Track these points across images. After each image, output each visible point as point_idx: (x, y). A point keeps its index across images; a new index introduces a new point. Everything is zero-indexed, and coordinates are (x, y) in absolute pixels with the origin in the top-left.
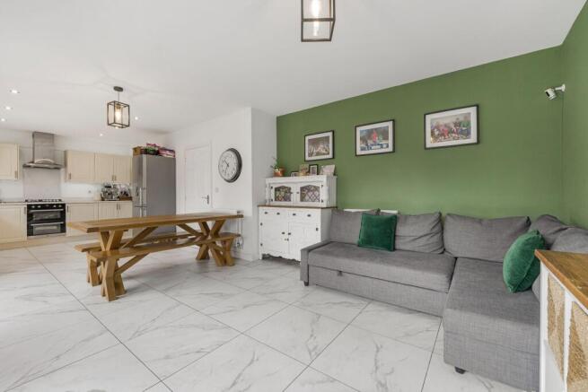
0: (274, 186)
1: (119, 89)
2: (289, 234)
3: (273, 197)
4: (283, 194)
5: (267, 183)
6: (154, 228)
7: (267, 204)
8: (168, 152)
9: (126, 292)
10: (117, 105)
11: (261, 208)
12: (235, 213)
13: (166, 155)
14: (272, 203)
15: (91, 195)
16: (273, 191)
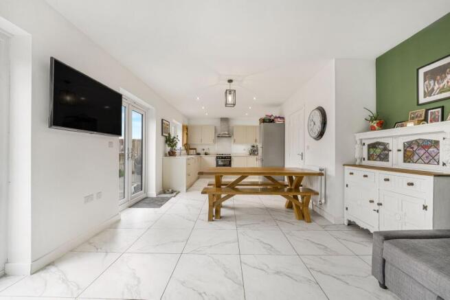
0: (367, 142)
1: (230, 81)
2: (380, 204)
3: (366, 156)
4: (378, 152)
5: (357, 139)
6: (246, 177)
7: (357, 163)
8: (279, 120)
9: (221, 217)
10: (230, 92)
11: (346, 167)
12: (317, 171)
13: (278, 121)
14: (364, 163)
15: (244, 152)
16: (365, 148)
